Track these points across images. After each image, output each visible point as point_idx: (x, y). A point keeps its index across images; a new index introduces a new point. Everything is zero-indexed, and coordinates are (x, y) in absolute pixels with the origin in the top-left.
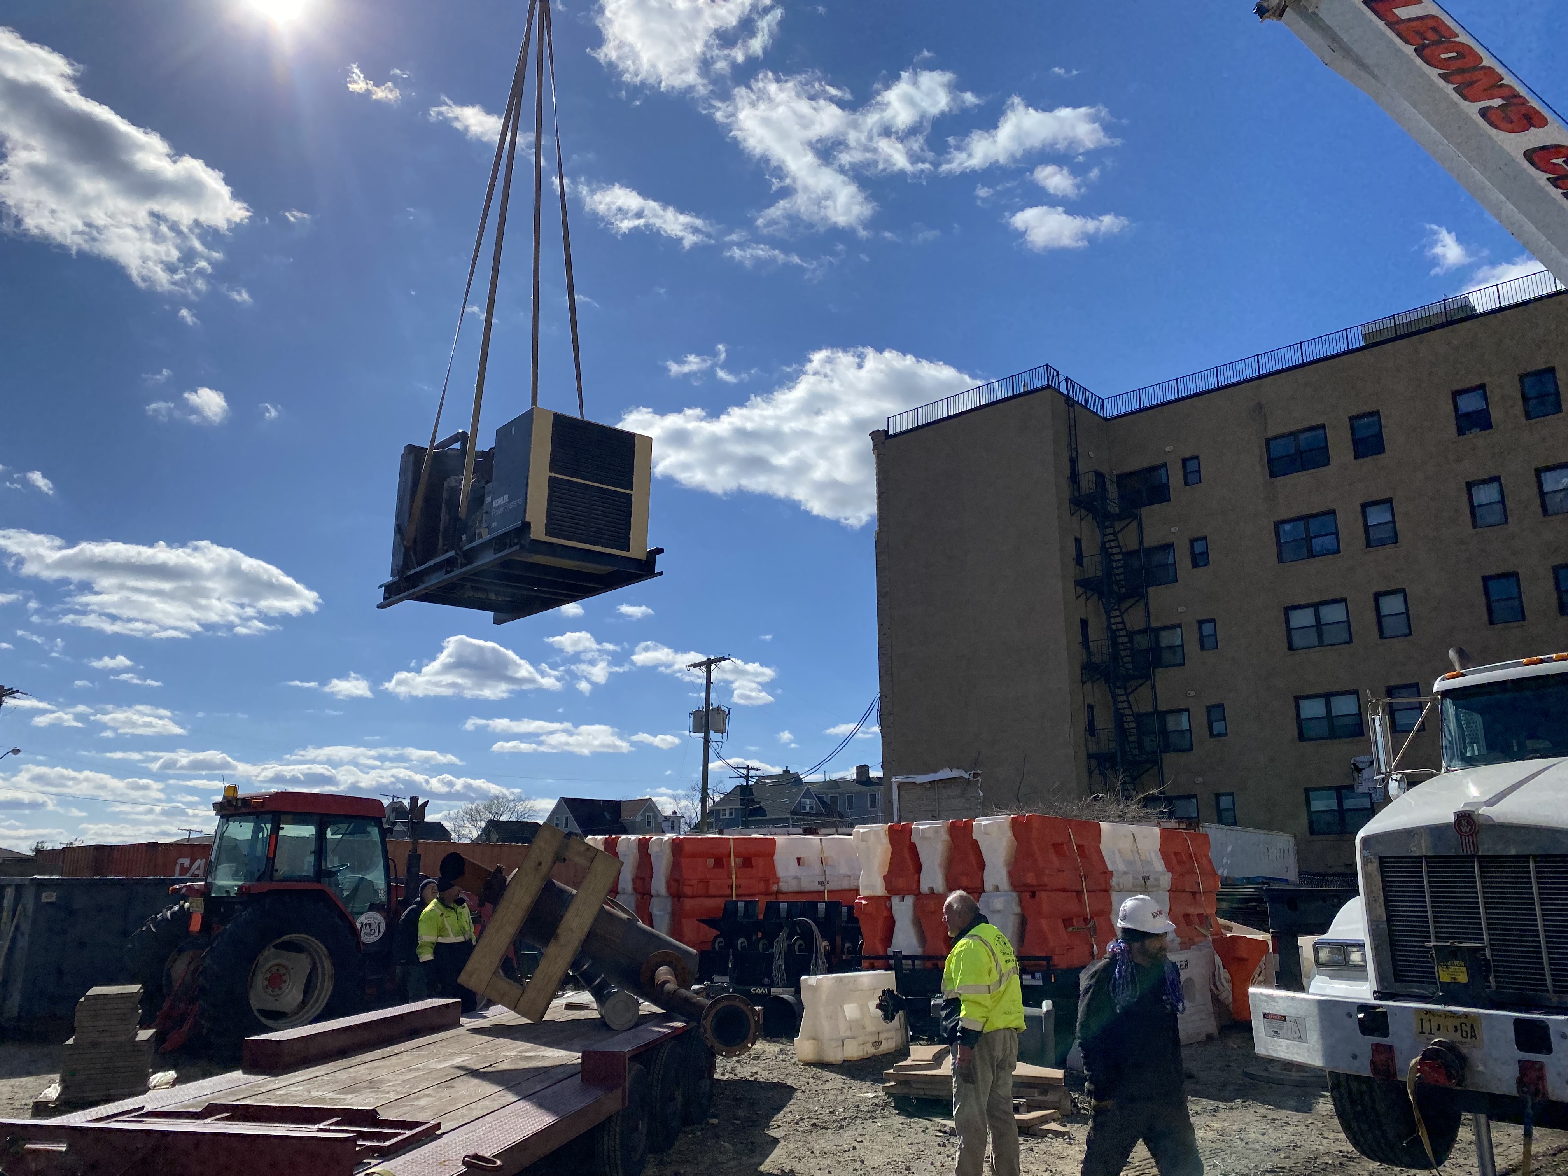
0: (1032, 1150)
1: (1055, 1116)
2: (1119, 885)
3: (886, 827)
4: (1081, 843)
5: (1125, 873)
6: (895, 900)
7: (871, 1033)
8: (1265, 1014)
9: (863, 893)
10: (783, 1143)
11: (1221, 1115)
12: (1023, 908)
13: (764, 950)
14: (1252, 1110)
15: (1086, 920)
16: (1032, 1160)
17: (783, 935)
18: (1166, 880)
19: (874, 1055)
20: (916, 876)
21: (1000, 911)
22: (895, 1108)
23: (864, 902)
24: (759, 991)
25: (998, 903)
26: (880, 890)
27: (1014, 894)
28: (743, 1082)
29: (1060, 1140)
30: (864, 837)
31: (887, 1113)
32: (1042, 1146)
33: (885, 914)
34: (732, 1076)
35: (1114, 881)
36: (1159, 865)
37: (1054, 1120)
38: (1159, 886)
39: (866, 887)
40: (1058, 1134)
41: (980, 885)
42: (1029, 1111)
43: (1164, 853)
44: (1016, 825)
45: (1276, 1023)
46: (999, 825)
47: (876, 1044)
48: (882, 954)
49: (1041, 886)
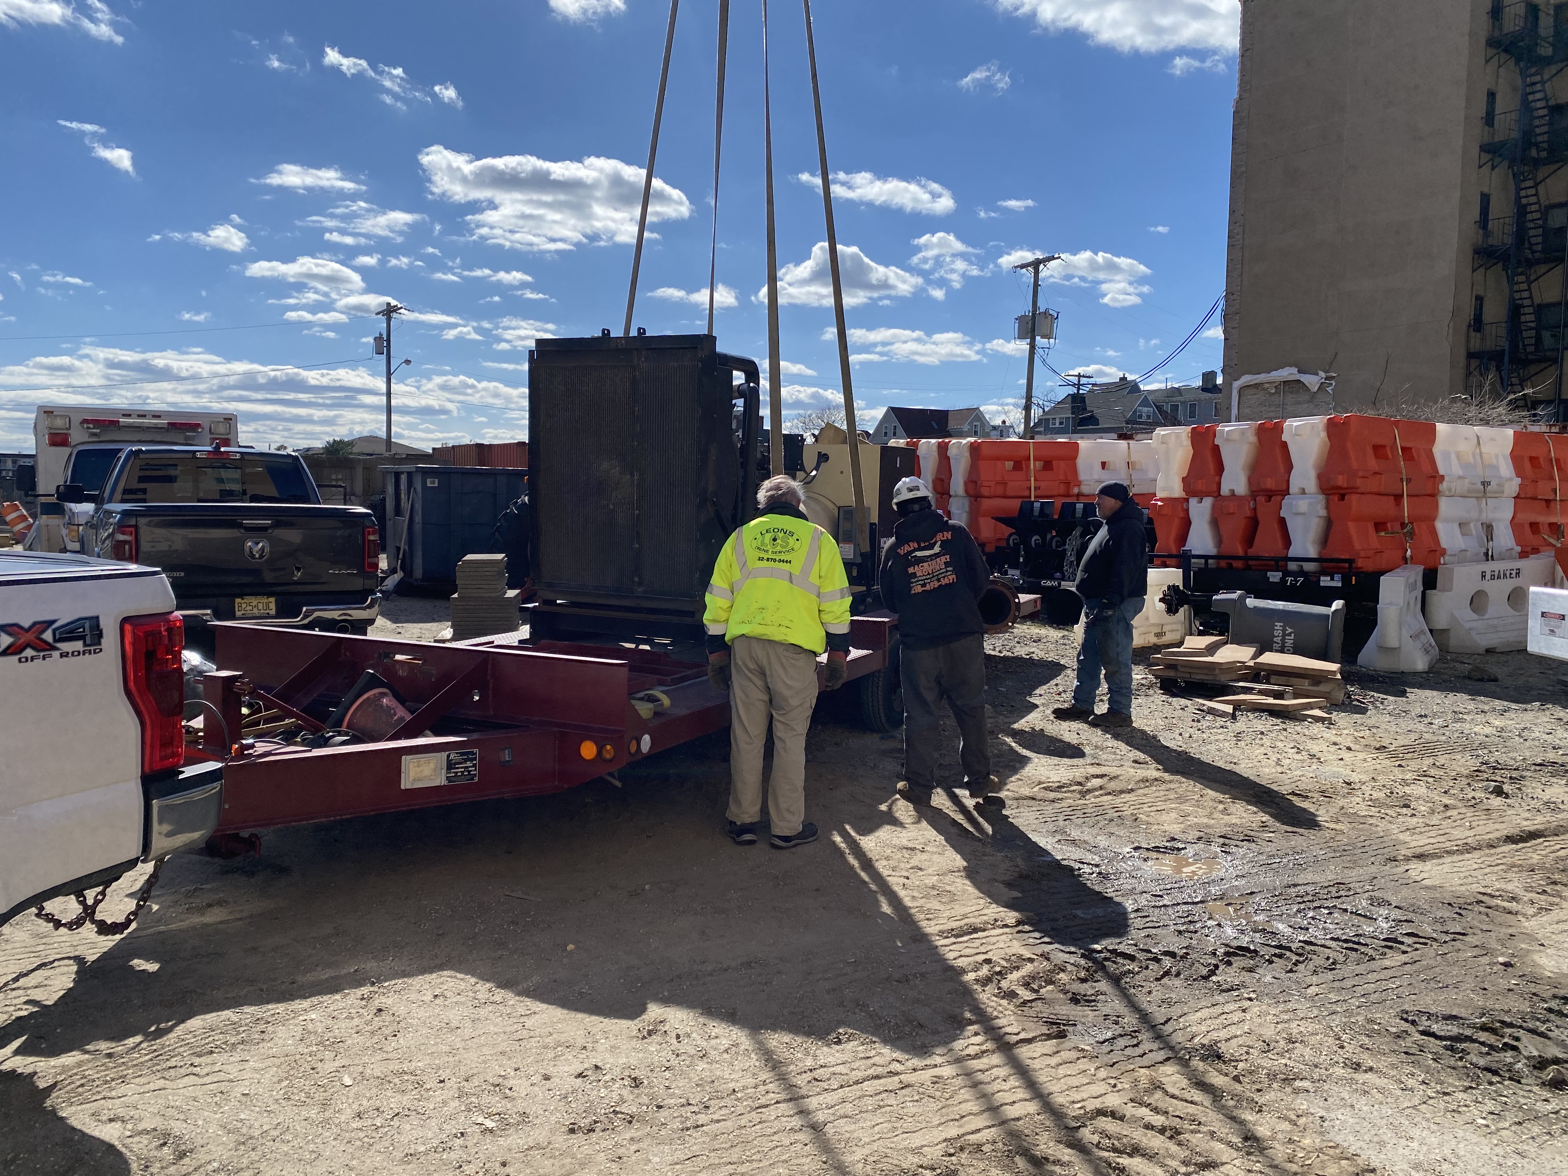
0: (1285, 730)
1: (1322, 705)
2: (1450, 490)
3: (1189, 429)
4: (1408, 445)
5: (1460, 478)
6: (1193, 501)
7: (1154, 625)
8: (1543, 613)
9: (1159, 495)
10: (1041, 708)
11: (1512, 714)
12: (1328, 512)
13: (1057, 547)
15: (1403, 525)
16: (1283, 738)
17: (1077, 532)
18: (1513, 485)
19: (1155, 644)
20: (1217, 478)
21: (1303, 514)
22: (1161, 688)
23: (1159, 503)
24: (1049, 583)
25: (1303, 505)
26: (1177, 490)
27: (1321, 497)
28: (1019, 659)
29: (1319, 725)
30: (1164, 440)
31: (1151, 692)
32: (1293, 727)
33: (1182, 515)
34: (1009, 654)
35: (1443, 487)
36: (1506, 469)
37: (1320, 708)
38: (1503, 492)
39: (1164, 489)
40: (1317, 719)
41: (1285, 487)
42: (1295, 698)
43: (1516, 457)
44: (1331, 426)
45: (1554, 622)
46: (1313, 426)
47: (1159, 635)
48: (1174, 552)
49: (1353, 488)
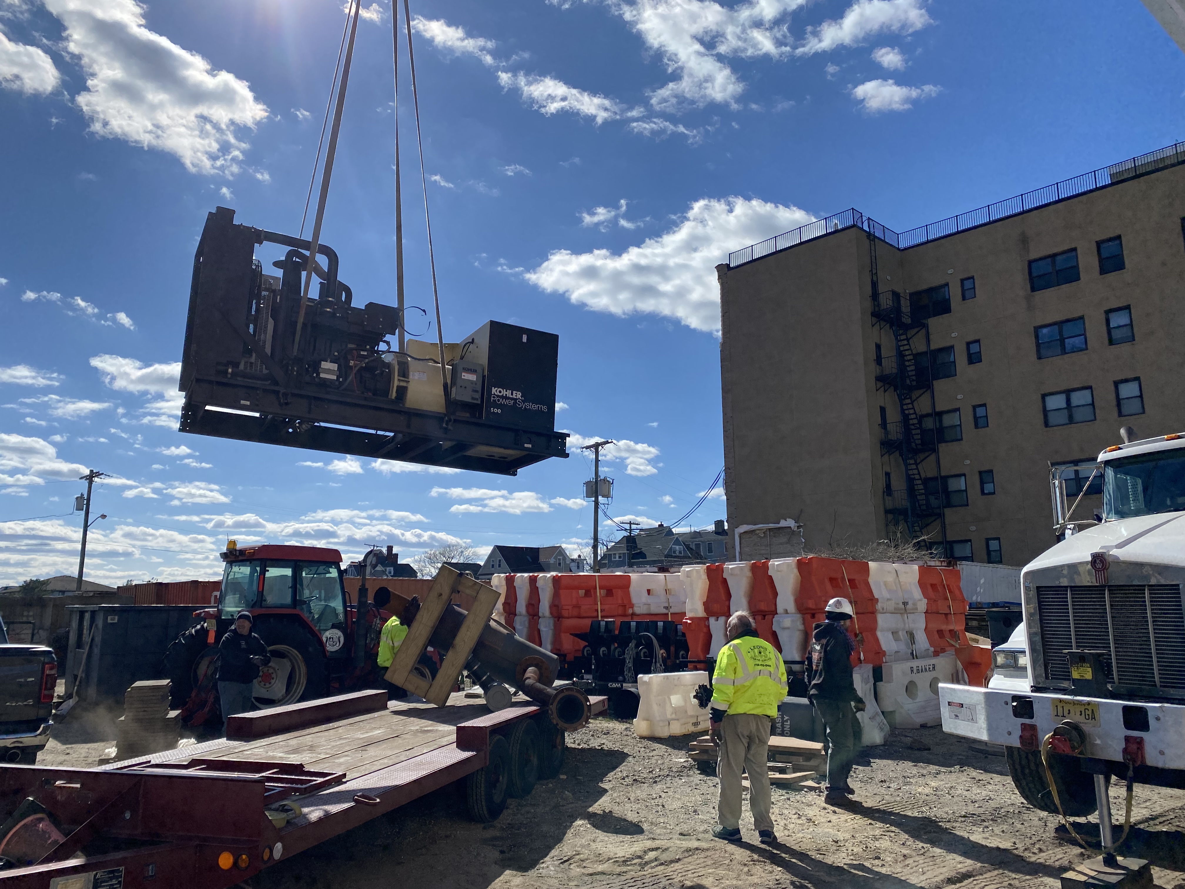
0: (789, 799)
1: (814, 776)
2: (883, 609)
3: (705, 566)
4: (851, 577)
5: (888, 600)
6: (712, 620)
7: (691, 716)
8: (949, 703)
9: (688, 615)
10: (610, 792)
11: (941, 776)
12: (805, 627)
13: (619, 656)
14: (965, 773)
15: (856, 635)
16: (787, 806)
17: (632, 645)
18: (923, 605)
19: (692, 732)
20: (727, 603)
21: (788, 628)
22: (698, 769)
23: (689, 621)
24: (614, 685)
25: (787, 622)
26: (700, 612)
27: (799, 616)
28: (592, 750)
29: (813, 793)
30: (688, 574)
31: (692, 773)
32: (795, 797)
33: (705, 630)
34: (586, 746)
35: (879, 606)
36: (917, 593)
37: (812, 779)
38: (917, 609)
39: (691, 611)
40: (811, 789)
41: (774, 609)
42: (794, 772)
43: (922, 583)
44: (800, 564)
45: (957, 709)
46: (788, 565)
47: (696, 724)
48: (702, 658)
49: (819, 609)
